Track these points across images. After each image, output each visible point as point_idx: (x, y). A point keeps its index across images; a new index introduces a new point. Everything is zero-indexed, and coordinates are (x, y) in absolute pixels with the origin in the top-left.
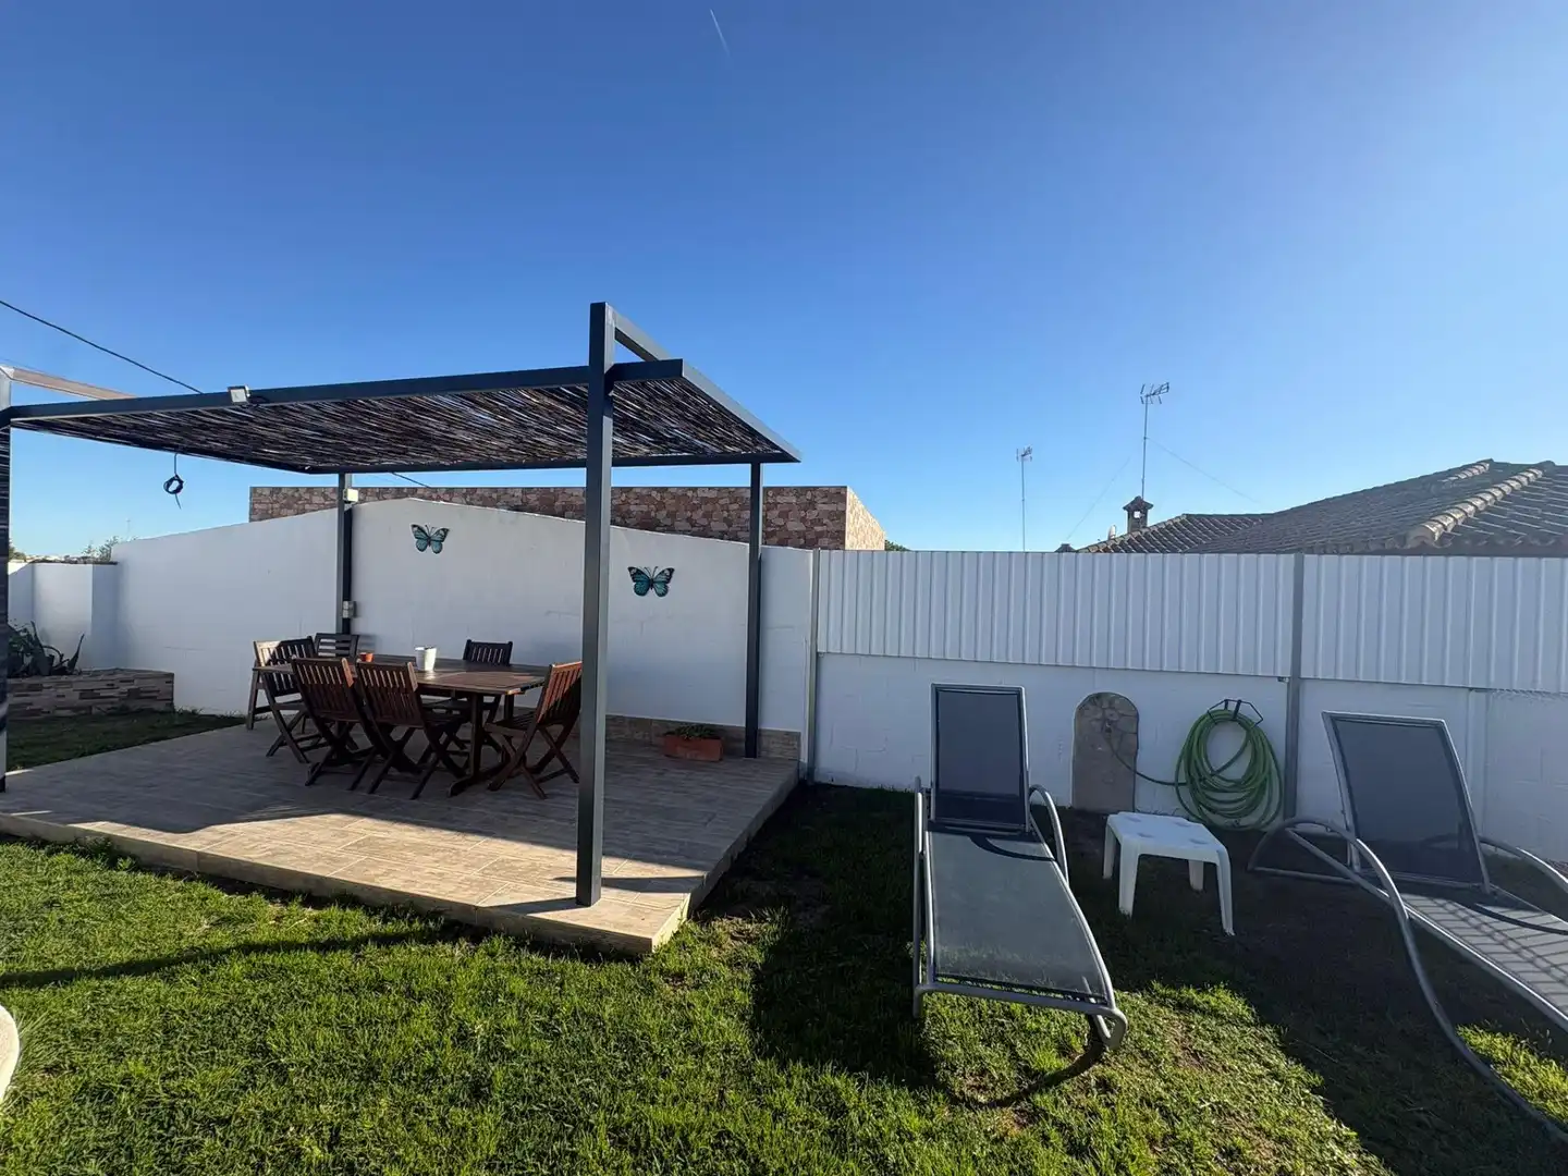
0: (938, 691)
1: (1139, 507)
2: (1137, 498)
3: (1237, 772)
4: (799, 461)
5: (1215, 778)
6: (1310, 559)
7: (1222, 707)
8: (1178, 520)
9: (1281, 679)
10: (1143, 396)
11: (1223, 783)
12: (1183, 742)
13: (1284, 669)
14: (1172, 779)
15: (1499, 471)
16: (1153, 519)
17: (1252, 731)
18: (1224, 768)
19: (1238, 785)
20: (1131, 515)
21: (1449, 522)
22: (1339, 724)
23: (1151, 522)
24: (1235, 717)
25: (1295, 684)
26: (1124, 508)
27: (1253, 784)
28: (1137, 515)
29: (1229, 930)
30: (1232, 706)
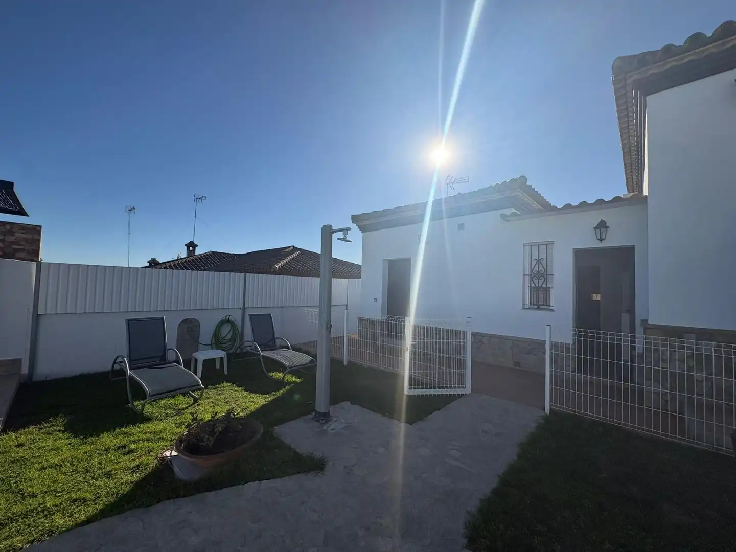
0: (129, 322)
1: (191, 246)
2: (191, 242)
3: (228, 337)
4: (28, 216)
5: (223, 340)
6: (248, 274)
7: (225, 318)
8: (208, 254)
9: (240, 308)
10: (195, 198)
11: (225, 341)
12: (214, 329)
13: (241, 306)
14: (210, 344)
15: (295, 249)
16: (198, 252)
17: (232, 324)
18: (226, 336)
19: (229, 340)
20: (188, 249)
21: (280, 265)
22: (252, 317)
23: (197, 253)
24: (228, 321)
25: (244, 309)
26: (185, 245)
27: (233, 339)
28: (191, 249)
29: (226, 373)
30: (228, 317)
